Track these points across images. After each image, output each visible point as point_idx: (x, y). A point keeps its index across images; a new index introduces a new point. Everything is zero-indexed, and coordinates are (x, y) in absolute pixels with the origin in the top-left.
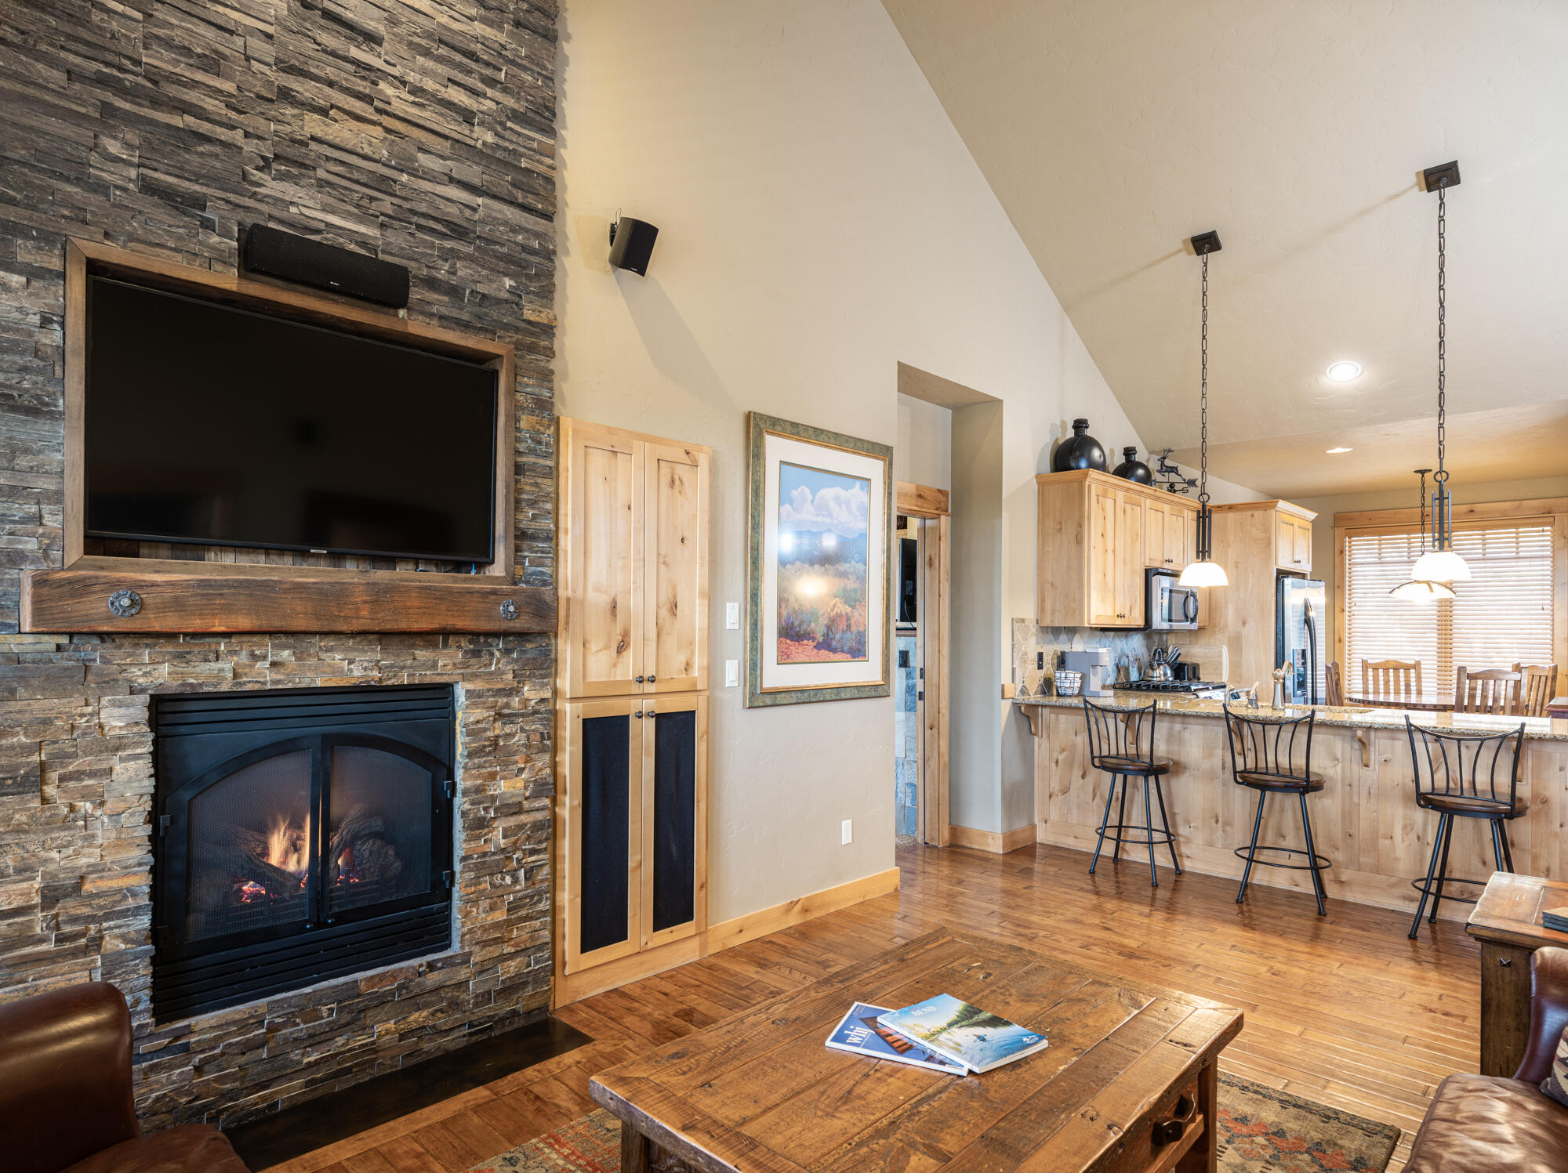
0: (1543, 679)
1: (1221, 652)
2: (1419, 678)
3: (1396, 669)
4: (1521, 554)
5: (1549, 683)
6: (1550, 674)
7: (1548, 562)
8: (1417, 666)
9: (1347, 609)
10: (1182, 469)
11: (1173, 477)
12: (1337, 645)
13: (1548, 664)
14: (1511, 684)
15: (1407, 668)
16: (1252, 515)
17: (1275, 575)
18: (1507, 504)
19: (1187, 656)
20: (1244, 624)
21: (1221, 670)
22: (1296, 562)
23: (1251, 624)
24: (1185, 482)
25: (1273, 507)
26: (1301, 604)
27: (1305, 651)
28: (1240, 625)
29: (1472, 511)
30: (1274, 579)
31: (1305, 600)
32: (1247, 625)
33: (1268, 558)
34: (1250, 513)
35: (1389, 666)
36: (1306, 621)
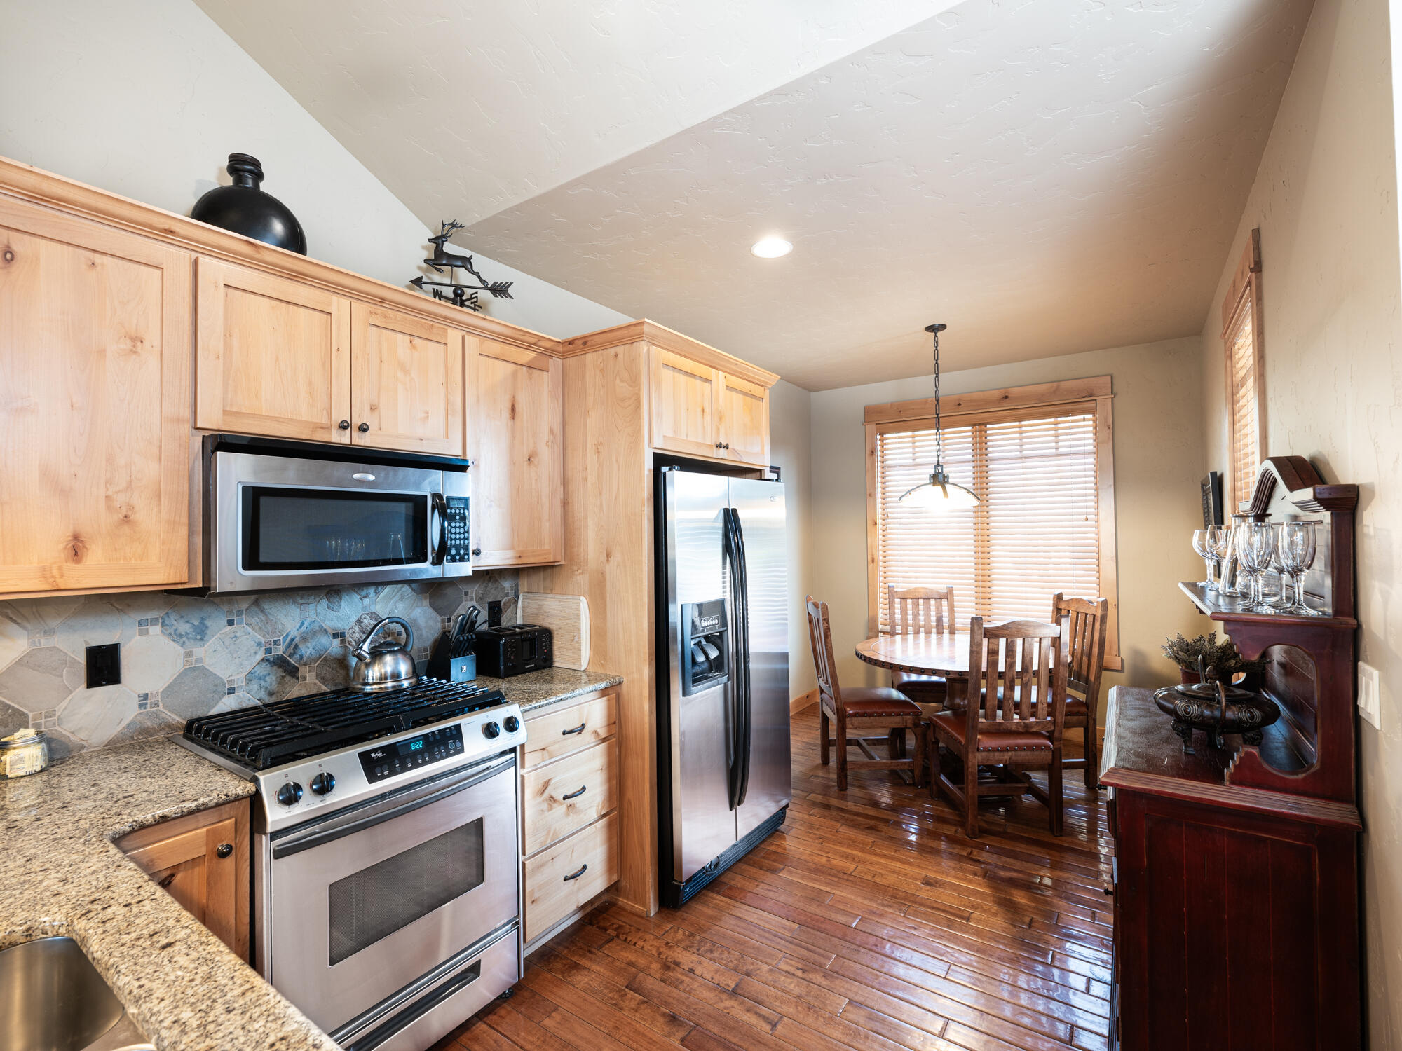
0: (1090, 619)
1: (578, 609)
2: (951, 609)
3: (927, 599)
4: (1061, 450)
5: (1097, 626)
6: (1099, 613)
7: (1091, 460)
8: (948, 595)
9: (880, 521)
10: (479, 262)
11: (464, 277)
12: (871, 566)
13: (1096, 599)
14: (1047, 643)
15: (940, 598)
16: (616, 356)
17: (649, 464)
18: (1044, 387)
19: (537, 615)
20: (608, 556)
21: (579, 642)
22: (719, 446)
23: (617, 557)
24: (486, 288)
25: (639, 337)
26: (717, 517)
27: (722, 602)
28: (604, 558)
29: (1006, 397)
30: (646, 472)
31: (726, 511)
32: (612, 559)
33: (637, 434)
34: (612, 351)
35: (917, 595)
36: (727, 548)
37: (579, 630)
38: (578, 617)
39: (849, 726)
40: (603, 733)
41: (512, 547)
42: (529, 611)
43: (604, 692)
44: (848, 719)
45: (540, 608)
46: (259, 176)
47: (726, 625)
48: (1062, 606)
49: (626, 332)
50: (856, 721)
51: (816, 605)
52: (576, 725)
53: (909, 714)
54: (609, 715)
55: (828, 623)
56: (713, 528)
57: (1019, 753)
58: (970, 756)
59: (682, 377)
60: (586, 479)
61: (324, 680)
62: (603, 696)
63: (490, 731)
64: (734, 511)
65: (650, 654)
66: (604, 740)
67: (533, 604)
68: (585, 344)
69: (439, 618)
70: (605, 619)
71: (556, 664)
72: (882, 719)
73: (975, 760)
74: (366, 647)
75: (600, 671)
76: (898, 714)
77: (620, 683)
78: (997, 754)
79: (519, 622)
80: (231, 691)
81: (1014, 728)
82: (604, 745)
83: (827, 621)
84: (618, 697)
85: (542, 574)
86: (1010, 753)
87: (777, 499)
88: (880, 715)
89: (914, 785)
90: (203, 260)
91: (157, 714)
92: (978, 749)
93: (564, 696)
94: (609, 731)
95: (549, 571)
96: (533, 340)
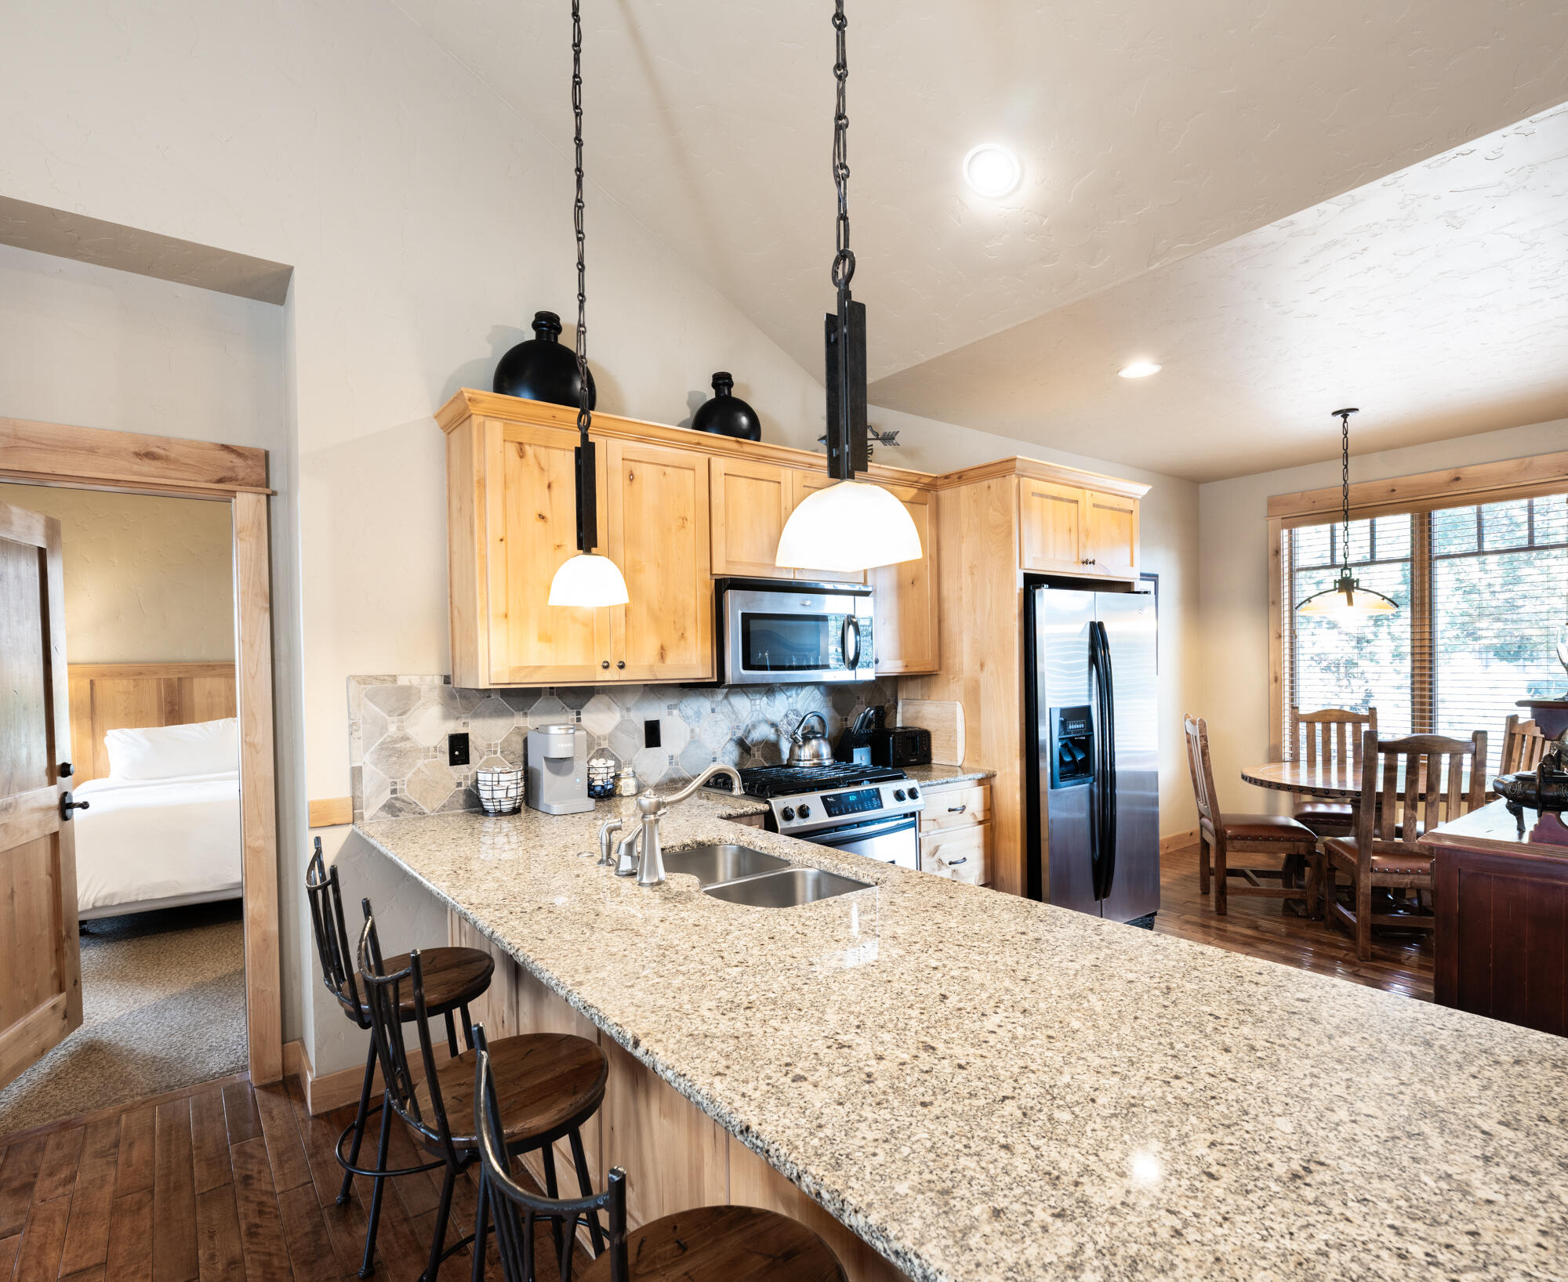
1: (954, 713)
3: (1341, 722)
4: (1535, 541)
8: (1370, 718)
9: (1287, 633)
12: (1273, 686)
15: (1359, 721)
16: (989, 487)
17: (1020, 583)
18: (1512, 464)
19: (916, 718)
20: (982, 666)
21: (955, 741)
22: (1086, 562)
23: (990, 666)
24: (878, 439)
25: (1012, 470)
26: (1083, 631)
27: (1088, 709)
28: (978, 667)
29: (1458, 479)
30: (1018, 591)
31: (1093, 624)
32: (986, 668)
33: (1008, 556)
34: (986, 483)
35: (1328, 718)
36: (1093, 660)
37: (955, 731)
38: (954, 719)
39: (1229, 848)
40: (980, 818)
41: (901, 658)
42: (908, 715)
43: (981, 782)
44: (1228, 842)
45: (918, 712)
46: (730, 384)
47: (1092, 730)
48: (1517, 730)
49: (998, 467)
50: (1238, 844)
51: (1193, 722)
52: (958, 806)
53: (1300, 840)
54: (985, 803)
55: (1206, 740)
56: (1079, 643)
57: (1423, 877)
58: (1362, 876)
59: (1050, 501)
60: (961, 598)
61: (766, 759)
62: (980, 785)
63: (899, 796)
64: (1101, 624)
65: (1021, 751)
66: (980, 823)
67: (912, 710)
68: (960, 478)
69: (839, 718)
70: (979, 721)
71: (934, 761)
72: (1267, 843)
73: (1367, 881)
74: (800, 732)
75: (975, 766)
76: (1288, 840)
77: (994, 776)
78: (1395, 876)
79: (899, 724)
80: (714, 760)
81: (1416, 849)
82: (981, 827)
83: (1204, 737)
84: (991, 788)
85: (919, 681)
86: (1412, 877)
87: (1146, 611)
88: (1266, 839)
89: (1308, 917)
90: (714, 459)
91: (678, 770)
92: (1372, 870)
93: (949, 779)
94: (985, 816)
95: (926, 679)
96: (915, 479)
